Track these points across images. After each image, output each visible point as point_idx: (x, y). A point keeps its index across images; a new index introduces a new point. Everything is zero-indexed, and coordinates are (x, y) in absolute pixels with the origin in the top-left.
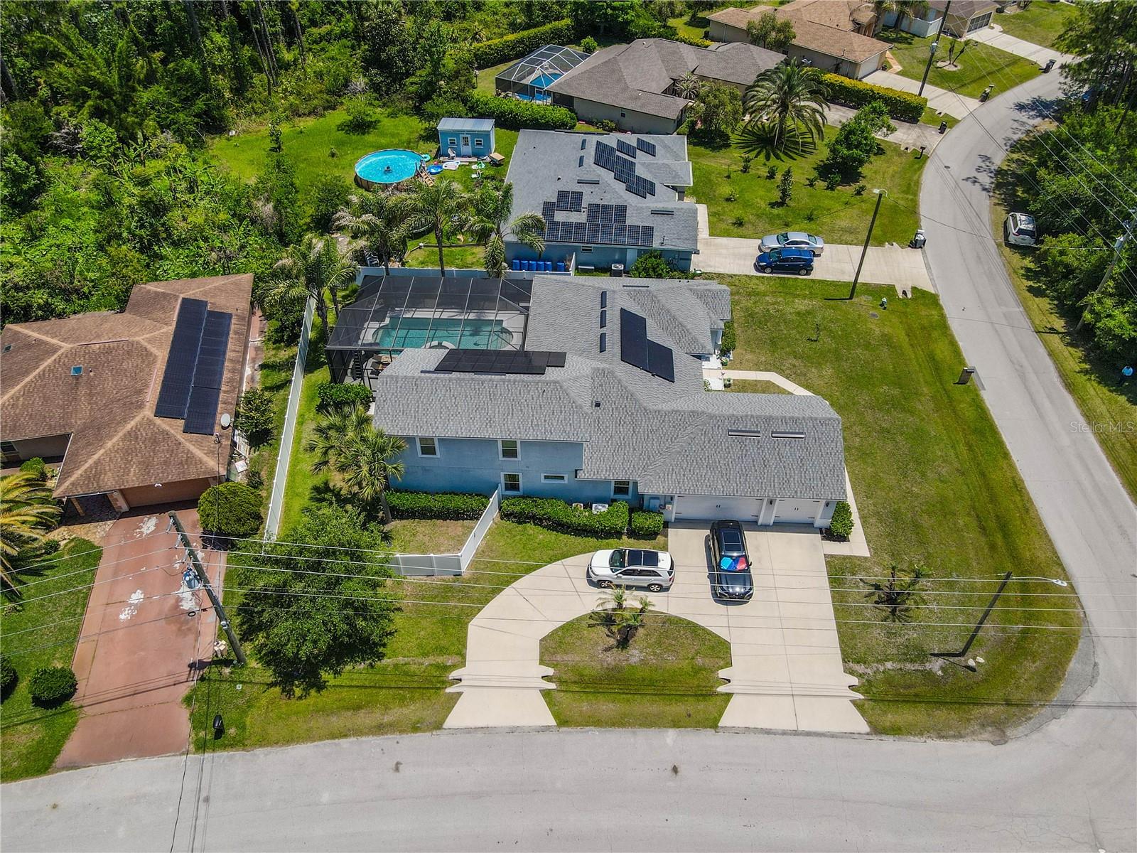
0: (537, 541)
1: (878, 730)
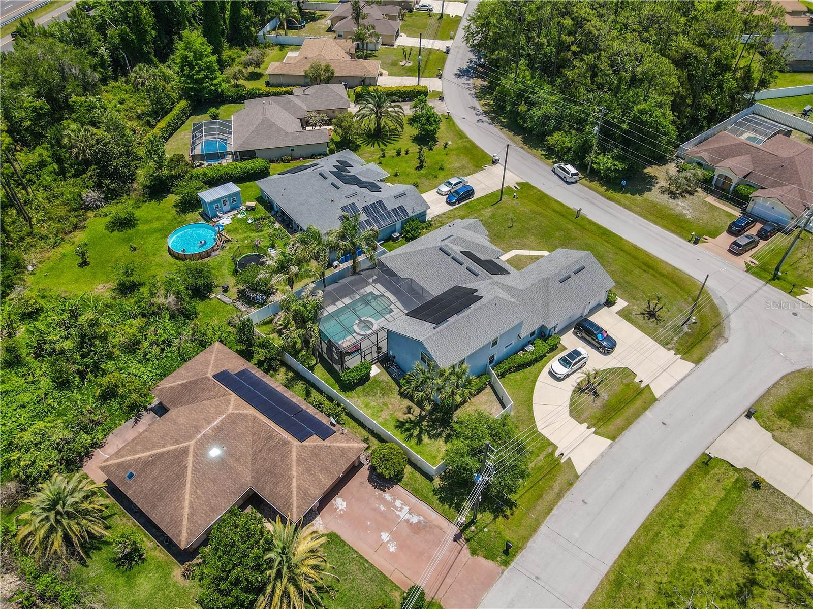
1: (697, 362)
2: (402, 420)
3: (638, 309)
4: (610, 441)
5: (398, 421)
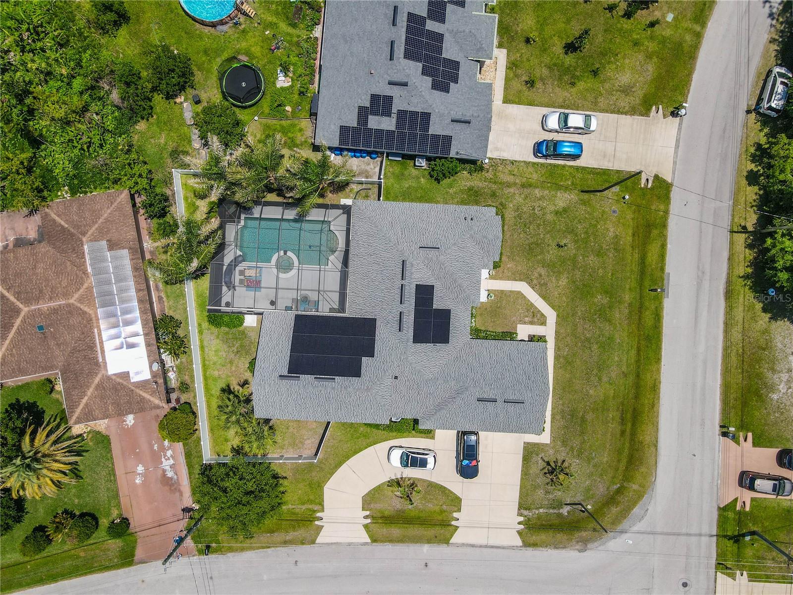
0: (360, 432)
1: (526, 544)
2: (232, 388)
3: (550, 455)
4: (369, 541)
5: (228, 386)
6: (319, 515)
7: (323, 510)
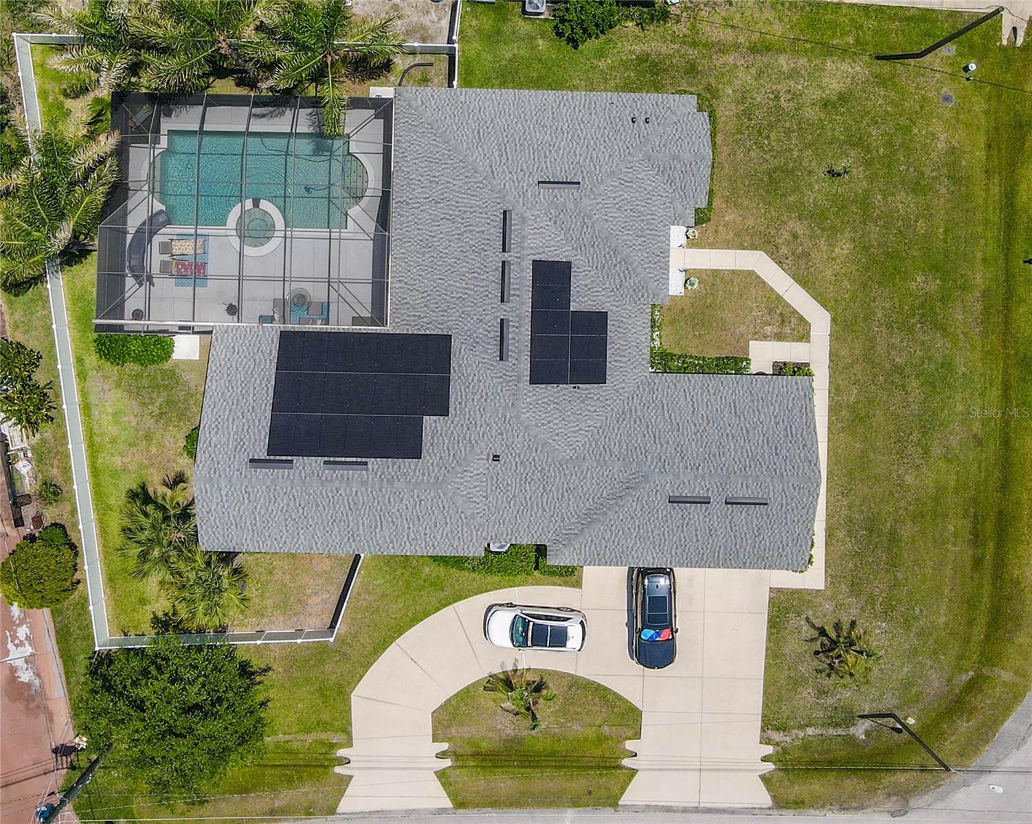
0: (423, 576)
1: (781, 803)
2: (151, 491)
3: (826, 614)
4: (448, 804)
5: (143, 487)
6: (342, 752)
7: (349, 743)
